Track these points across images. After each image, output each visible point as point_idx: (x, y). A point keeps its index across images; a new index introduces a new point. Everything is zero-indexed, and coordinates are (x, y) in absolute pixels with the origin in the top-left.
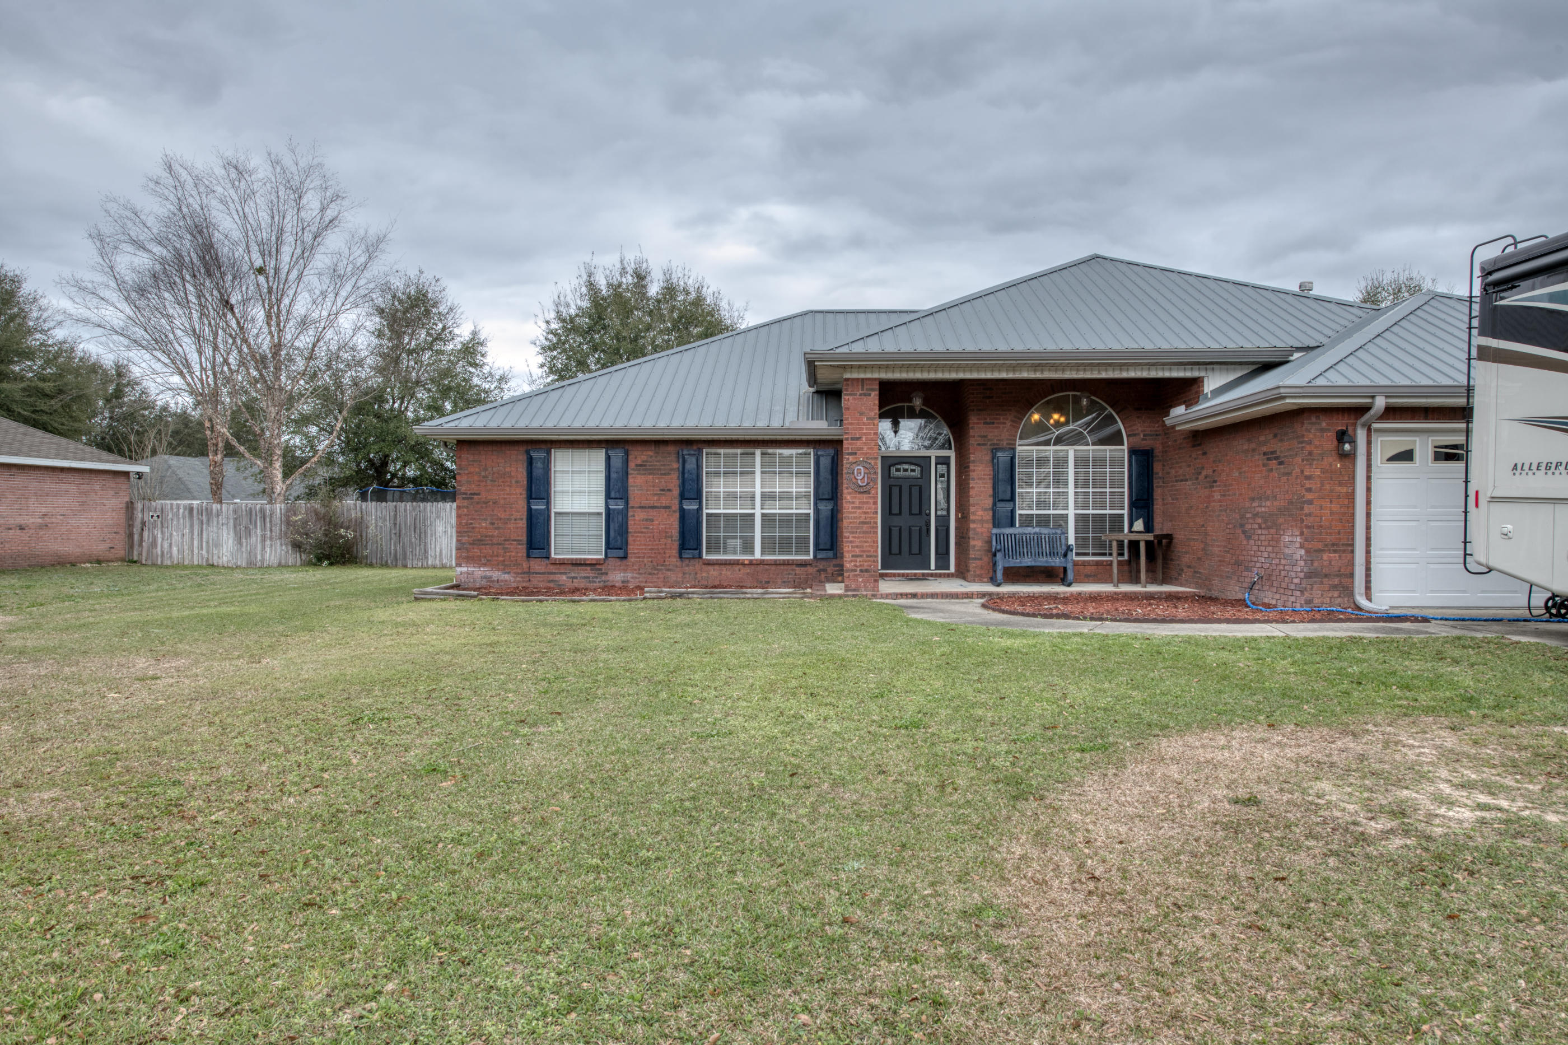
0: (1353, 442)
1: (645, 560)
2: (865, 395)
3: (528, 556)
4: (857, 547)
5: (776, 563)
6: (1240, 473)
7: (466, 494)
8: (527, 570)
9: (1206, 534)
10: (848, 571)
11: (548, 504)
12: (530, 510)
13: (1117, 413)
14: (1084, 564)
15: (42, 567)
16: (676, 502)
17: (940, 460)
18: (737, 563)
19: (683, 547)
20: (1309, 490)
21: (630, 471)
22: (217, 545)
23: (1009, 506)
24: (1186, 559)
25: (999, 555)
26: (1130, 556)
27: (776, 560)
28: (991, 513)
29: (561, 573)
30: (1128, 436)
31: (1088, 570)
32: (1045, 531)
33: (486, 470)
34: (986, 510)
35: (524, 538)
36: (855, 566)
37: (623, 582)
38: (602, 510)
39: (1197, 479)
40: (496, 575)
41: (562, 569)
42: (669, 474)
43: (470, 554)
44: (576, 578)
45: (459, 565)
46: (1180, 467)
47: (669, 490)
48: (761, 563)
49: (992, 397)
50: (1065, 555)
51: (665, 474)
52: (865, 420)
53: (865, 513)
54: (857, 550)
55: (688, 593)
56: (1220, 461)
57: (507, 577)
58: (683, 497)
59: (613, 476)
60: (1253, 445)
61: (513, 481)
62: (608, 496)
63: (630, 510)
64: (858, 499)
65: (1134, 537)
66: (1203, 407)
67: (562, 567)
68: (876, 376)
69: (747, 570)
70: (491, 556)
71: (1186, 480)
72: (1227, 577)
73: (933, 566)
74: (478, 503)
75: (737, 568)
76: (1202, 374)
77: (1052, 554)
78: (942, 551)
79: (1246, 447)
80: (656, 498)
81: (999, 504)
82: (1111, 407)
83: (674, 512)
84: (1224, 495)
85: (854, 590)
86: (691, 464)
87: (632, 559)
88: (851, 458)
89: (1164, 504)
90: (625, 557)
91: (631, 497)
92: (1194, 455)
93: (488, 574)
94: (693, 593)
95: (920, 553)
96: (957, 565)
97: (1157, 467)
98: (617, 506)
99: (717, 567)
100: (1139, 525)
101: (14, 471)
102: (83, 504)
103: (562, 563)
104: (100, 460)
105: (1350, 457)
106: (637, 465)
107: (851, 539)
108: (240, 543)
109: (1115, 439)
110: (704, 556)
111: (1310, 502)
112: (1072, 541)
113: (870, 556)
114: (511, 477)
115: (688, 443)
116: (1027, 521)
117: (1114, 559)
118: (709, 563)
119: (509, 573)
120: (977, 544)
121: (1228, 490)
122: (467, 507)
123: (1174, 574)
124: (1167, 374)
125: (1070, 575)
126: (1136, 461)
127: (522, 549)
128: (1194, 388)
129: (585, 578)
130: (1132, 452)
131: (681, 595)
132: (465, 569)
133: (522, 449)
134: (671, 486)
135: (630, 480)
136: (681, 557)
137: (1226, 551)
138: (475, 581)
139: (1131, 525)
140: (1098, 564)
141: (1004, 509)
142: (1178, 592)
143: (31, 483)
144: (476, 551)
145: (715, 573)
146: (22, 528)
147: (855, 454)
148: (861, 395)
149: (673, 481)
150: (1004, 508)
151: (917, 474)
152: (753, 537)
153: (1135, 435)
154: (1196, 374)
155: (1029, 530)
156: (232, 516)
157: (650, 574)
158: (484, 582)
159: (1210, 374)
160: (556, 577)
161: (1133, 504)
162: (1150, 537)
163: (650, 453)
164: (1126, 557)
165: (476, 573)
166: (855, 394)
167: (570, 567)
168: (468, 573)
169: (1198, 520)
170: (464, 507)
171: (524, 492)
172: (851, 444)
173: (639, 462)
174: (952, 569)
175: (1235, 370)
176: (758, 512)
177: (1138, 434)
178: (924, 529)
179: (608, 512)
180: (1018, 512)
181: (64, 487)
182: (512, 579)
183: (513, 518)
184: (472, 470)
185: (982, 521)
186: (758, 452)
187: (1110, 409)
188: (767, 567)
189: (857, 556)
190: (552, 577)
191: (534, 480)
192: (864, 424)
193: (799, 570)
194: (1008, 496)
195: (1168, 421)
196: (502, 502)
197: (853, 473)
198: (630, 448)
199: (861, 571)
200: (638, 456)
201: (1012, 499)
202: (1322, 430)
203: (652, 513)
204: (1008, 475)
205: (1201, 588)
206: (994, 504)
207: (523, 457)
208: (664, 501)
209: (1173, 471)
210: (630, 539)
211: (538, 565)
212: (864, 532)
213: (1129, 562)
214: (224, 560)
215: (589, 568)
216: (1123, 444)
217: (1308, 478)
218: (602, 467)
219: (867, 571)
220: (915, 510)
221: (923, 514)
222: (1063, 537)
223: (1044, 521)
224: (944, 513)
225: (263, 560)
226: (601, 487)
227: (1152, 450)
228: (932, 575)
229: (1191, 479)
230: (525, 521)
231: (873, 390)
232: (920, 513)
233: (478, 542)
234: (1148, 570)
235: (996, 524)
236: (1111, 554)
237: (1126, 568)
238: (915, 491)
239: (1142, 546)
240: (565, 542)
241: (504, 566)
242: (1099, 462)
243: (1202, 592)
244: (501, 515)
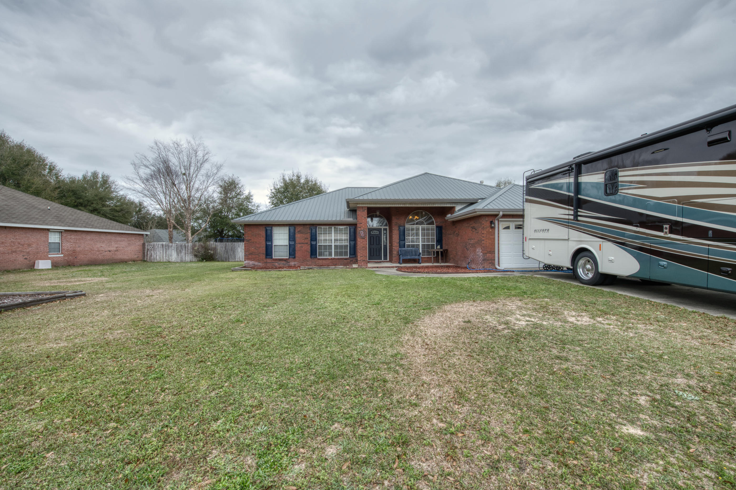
0: (494, 224)
1: (301, 258)
2: (363, 211)
3: (266, 258)
4: (361, 254)
5: (338, 259)
6: (465, 232)
7: (247, 240)
8: (266, 262)
9: (456, 249)
10: (359, 261)
11: (272, 243)
12: (266, 244)
13: (432, 216)
14: (424, 258)
15: (116, 263)
16: (309, 242)
17: (384, 229)
18: (327, 259)
19: (312, 255)
20: (483, 237)
21: (296, 233)
22: (171, 256)
23: (403, 242)
24: (451, 256)
25: (401, 256)
26: (436, 255)
28: (399, 244)
30: (435, 222)
31: (425, 259)
32: (413, 249)
33: (253, 233)
34: (397, 243)
35: (265, 253)
36: (361, 259)
37: (294, 265)
38: (288, 244)
39: (454, 234)
40: (256, 263)
41: (276, 261)
44: (280, 264)
45: (245, 261)
46: (450, 231)
47: (307, 238)
48: (334, 259)
49: (398, 212)
50: (419, 256)
51: (306, 234)
52: (363, 218)
53: (364, 244)
55: (313, 268)
58: (311, 240)
59: (291, 234)
60: (469, 225)
62: (290, 240)
63: (296, 244)
64: (362, 240)
65: (437, 250)
66: (455, 214)
68: (366, 206)
69: (330, 261)
70: (255, 258)
72: (462, 261)
73: (383, 259)
74: (251, 243)
76: (455, 205)
77: (416, 255)
78: (385, 255)
79: (467, 225)
80: (303, 240)
82: (431, 214)
83: (309, 244)
84: (461, 239)
85: (361, 266)
86: (314, 231)
87: (297, 258)
88: (360, 229)
89: (445, 241)
90: (295, 258)
91: (296, 240)
92: (453, 228)
93: (254, 263)
95: (379, 255)
96: (390, 259)
97: (443, 231)
98: (292, 243)
99: (321, 260)
100: (439, 247)
101: (107, 234)
102: (129, 244)
103: (276, 260)
104: (134, 231)
105: (493, 228)
106: (298, 231)
107: (359, 252)
108: (178, 255)
109: (432, 223)
110: (318, 257)
111: (483, 240)
112: (421, 251)
113: (365, 256)
114: (261, 235)
115: (313, 225)
116: (409, 246)
117: (432, 256)
118: (319, 259)
119: (260, 263)
120: (395, 253)
121: (462, 237)
122: (248, 244)
123: (448, 260)
124: (446, 206)
125: (420, 261)
126: (438, 229)
127: (264, 256)
128: (453, 209)
129: (283, 264)
130: (437, 227)
131: (311, 268)
133: (264, 226)
135: (296, 236)
136: (311, 257)
137: (462, 254)
138: (250, 265)
139: (437, 247)
140: (428, 258)
142: (449, 265)
143: (113, 238)
144: (250, 257)
145: (321, 262)
146: (110, 251)
147: (361, 227)
149: (309, 236)
150: (402, 243)
151: (378, 233)
152: (332, 252)
154: (453, 205)
155: (409, 249)
157: (302, 262)
158: (253, 266)
159: (457, 205)
160: (275, 264)
161: (437, 241)
162: (442, 250)
163: (302, 228)
165: (250, 263)
166: (360, 211)
167: (278, 261)
168: (248, 263)
169: (454, 245)
171: (265, 239)
172: (359, 225)
174: (388, 260)
175: (463, 204)
176: (333, 244)
177: (438, 222)
178: (380, 248)
179: (289, 244)
180: (406, 244)
182: (261, 265)
183: (261, 247)
184: (249, 233)
185: (396, 246)
186: (333, 227)
188: (336, 260)
189: (362, 256)
190: (273, 264)
191: (267, 236)
193: (345, 261)
194: (403, 239)
195: (446, 218)
196: (258, 242)
197: (360, 233)
198: (296, 226)
199: (363, 261)
200: (298, 229)
201: (404, 240)
202: (487, 221)
203: (302, 245)
204: (403, 233)
206: (400, 241)
207: (264, 229)
208: (306, 241)
209: (448, 232)
210: (296, 253)
211: (269, 260)
212: (363, 250)
213: (436, 257)
214: (173, 260)
215: (284, 261)
216: (434, 225)
217: (483, 234)
218: (288, 232)
220: (378, 243)
221: (380, 244)
222: (418, 250)
223: (413, 246)
224: (386, 244)
225: (185, 260)
226: (288, 238)
227: (442, 226)
228: (382, 261)
229: (452, 234)
230: (265, 248)
231: (365, 210)
233: (251, 254)
234: (441, 259)
235: (400, 247)
237: (435, 259)
238: (378, 238)
239: (440, 253)
240: (277, 254)
241: (259, 261)
242: (428, 229)
243: (456, 265)
244: (258, 246)
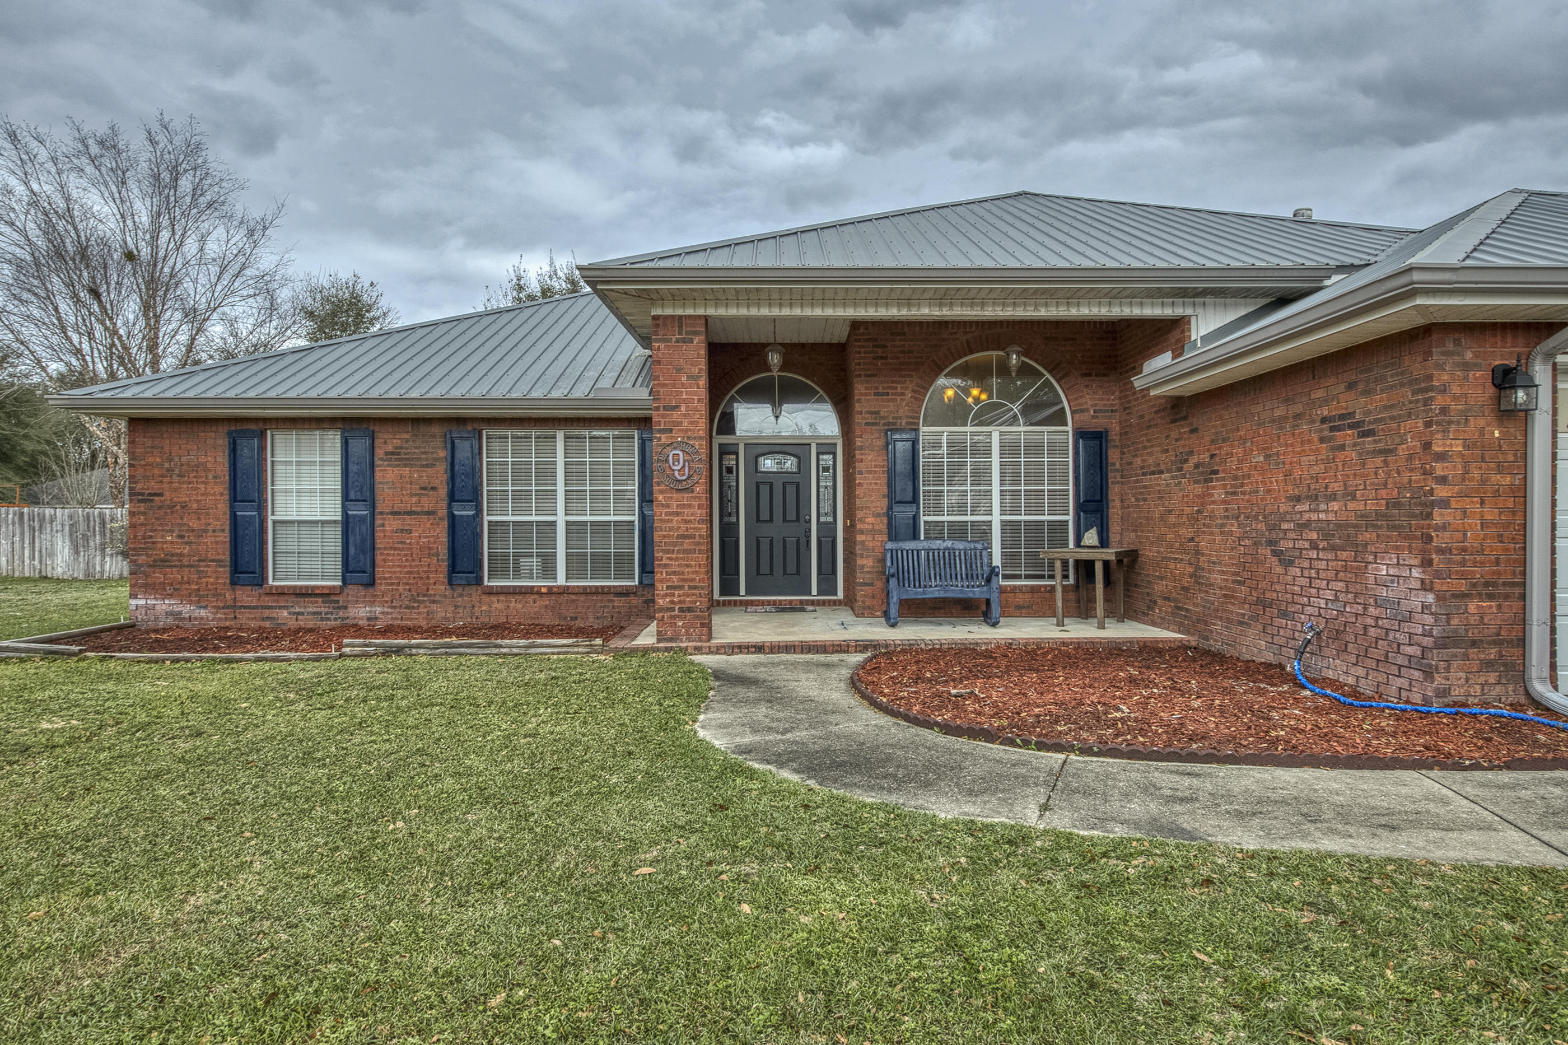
0: (1530, 385)
1: (401, 588)
2: (684, 341)
3: (234, 583)
4: (674, 573)
5: (585, 591)
6: (1267, 457)
7: (143, 494)
8: (230, 603)
9: (1198, 553)
10: (661, 610)
11: (261, 508)
12: (234, 519)
13: (1058, 381)
14: (1014, 590)
16: (444, 504)
17: (823, 449)
18: (530, 591)
19: (453, 569)
20: (1443, 480)
21: (377, 462)
22: (52, 554)
23: (909, 510)
24: (1160, 587)
25: (893, 582)
26: (1077, 580)
27: (585, 588)
28: (885, 520)
29: (280, 607)
30: (1073, 412)
31: (1020, 598)
32: (960, 545)
33: (171, 460)
34: (878, 515)
35: (227, 558)
36: (672, 602)
37: (369, 619)
38: (337, 516)
39: (1181, 469)
40: (187, 609)
41: (282, 601)
42: (433, 465)
43: (150, 581)
44: (302, 614)
45: (133, 596)
46: (1151, 454)
47: (434, 489)
48: (564, 591)
49: (885, 358)
50: (988, 581)
51: (427, 466)
52: (684, 379)
53: (686, 522)
54: (675, 578)
56: (1224, 441)
57: (203, 613)
58: (452, 498)
59: (353, 468)
60: (1298, 408)
61: (210, 476)
62: (346, 498)
63: (377, 517)
64: (675, 501)
65: (1084, 555)
66: (1190, 358)
67: (282, 598)
68: (701, 312)
69: (545, 601)
70: (179, 583)
71: (1162, 472)
72: (1241, 623)
73: (814, 591)
74: (160, 508)
75: (530, 598)
76: (1189, 311)
77: (970, 577)
78: (827, 568)
79: (1278, 413)
80: (414, 499)
81: (897, 508)
82: (1050, 372)
83: (441, 519)
84: (1234, 493)
85: (671, 640)
86: (464, 450)
87: (381, 587)
88: (664, 438)
89: (1123, 507)
90: (371, 583)
91: (379, 499)
92: (1174, 435)
93: (177, 609)
95: (798, 573)
96: (846, 589)
97: (1113, 456)
98: (359, 511)
99: (502, 598)
100: (1091, 537)
103: (281, 593)
105: (1523, 416)
106: (387, 453)
107: (664, 561)
108: (77, 552)
109: (1058, 418)
110: (486, 583)
111: (1445, 503)
112: (997, 561)
113: (695, 588)
114: (207, 470)
115: (460, 421)
116: (936, 530)
117: (1057, 582)
118: (491, 592)
119: (206, 607)
120: (866, 563)
121: (1242, 485)
122: (144, 514)
123: (1141, 606)
124: (1136, 311)
125: (995, 610)
126: (1085, 447)
127: (224, 572)
128: (1176, 334)
129: (314, 613)
130: (1081, 434)
131: (399, 650)
132: (142, 602)
133: (224, 429)
134: (436, 483)
135: (378, 475)
136: (450, 583)
137: (1239, 582)
138: (156, 619)
139: (1079, 537)
140: (1033, 589)
141: (902, 515)
142: (1156, 641)
144: (158, 576)
145: (500, 606)
147: (671, 431)
148: (677, 341)
149: (439, 475)
150: (904, 512)
151: (792, 467)
152: (555, 555)
153: (1082, 411)
154: (1179, 311)
155: (938, 544)
156: (67, 523)
157: (407, 607)
158: (170, 620)
159: (1200, 311)
160: (274, 613)
161: (1081, 507)
162: (1109, 554)
163: (406, 436)
164: (1072, 580)
165: (158, 608)
166: (669, 340)
167: (293, 599)
168: (147, 608)
169: (1183, 531)
170: (140, 513)
171: (226, 492)
172: (663, 416)
173: (390, 448)
174: (840, 595)
175: (1236, 305)
176: (561, 519)
177: (1088, 410)
178: (803, 540)
179: (346, 517)
180: (923, 519)
182: (211, 616)
183: (210, 528)
184: (151, 460)
185: (873, 531)
186: (560, 435)
187: (1048, 375)
188: (573, 597)
189: (675, 588)
190: (267, 613)
191: (239, 475)
192: (683, 385)
193: (618, 601)
194: (909, 496)
195: (1138, 382)
196: (195, 506)
197: (667, 461)
198: (377, 429)
199: (681, 610)
200: (388, 441)
201: (915, 500)
202: (1466, 367)
203: (409, 520)
204: (909, 468)
205: (1187, 632)
206: (890, 508)
207: (223, 442)
208: (427, 504)
209: (1138, 461)
210: (379, 559)
211: (246, 596)
212: (685, 551)
213: (1077, 586)
215: (320, 600)
216: (1067, 425)
217: (1441, 457)
218: (336, 457)
219: (690, 610)
220: (791, 515)
221: (802, 520)
222: (984, 553)
223: (958, 531)
224: (830, 519)
226: (337, 485)
227: (1107, 432)
228: (812, 603)
229: (1169, 471)
230: (227, 533)
231: (696, 333)
232: (798, 520)
233: (161, 563)
234: (1107, 600)
235: (893, 535)
236: (1052, 577)
237: (1072, 596)
238: (791, 490)
239: (1099, 568)
240: (290, 563)
241: (199, 598)
242: (1034, 448)
243: (1193, 640)
244: (194, 524)
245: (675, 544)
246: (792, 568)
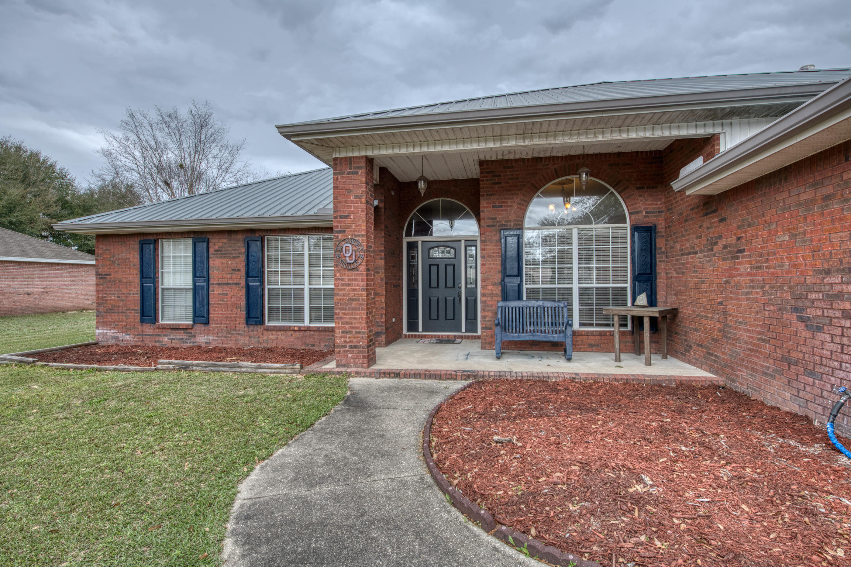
1: (222, 326)
2: (352, 173)
3: (142, 321)
4: (347, 323)
6: (793, 236)
7: (101, 275)
8: (141, 332)
9: (725, 313)
10: (338, 346)
11: (156, 282)
12: (142, 287)
13: (619, 193)
14: (587, 333)
15: (42, 313)
16: (244, 279)
17: (469, 243)
18: (289, 329)
19: (248, 316)
21: (211, 256)
23: (517, 280)
24: (695, 337)
26: (633, 328)
27: (319, 327)
28: (500, 287)
29: (164, 335)
30: (630, 214)
31: (592, 340)
32: (550, 304)
33: (114, 257)
34: (495, 284)
35: (139, 308)
36: (345, 342)
37: (206, 343)
38: (191, 286)
39: (712, 250)
40: (121, 335)
41: (165, 332)
42: (238, 257)
43: (105, 320)
44: (174, 339)
45: (97, 328)
46: (688, 240)
47: (239, 270)
48: (307, 329)
49: (500, 183)
50: (568, 327)
51: (235, 257)
52: (353, 198)
53: (354, 290)
54: (347, 326)
55: (193, 365)
56: (749, 226)
57: (128, 337)
58: (248, 275)
59: (198, 259)
61: (132, 265)
62: (195, 276)
63: (211, 286)
64: (347, 276)
65: (637, 312)
67: (164, 330)
68: (363, 154)
69: (297, 335)
70: (118, 321)
71: (696, 253)
72: (766, 374)
73: (463, 330)
74: (109, 282)
75: (289, 333)
76: (718, 130)
77: (553, 325)
78: (471, 316)
80: (229, 276)
81: (507, 280)
82: (613, 187)
83: (242, 287)
84: (759, 268)
85: (344, 366)
86: (253, 249)
87: (212, 325)
88: (340, 237)
89: (667, 278)
90: (207, 323)
91: (211, 276)
92: (705, 225)
93: (117, 335)
94: (197, 365)
95: (454, 318)
97: (660, 243)
98: (201, 283)
99: (274, 333)
100: (642, 299)
102: (73, 281)
103: (164, 327)
104: (83, 259)
106: (215, 251)
107: (341, 315)
109: (617, 217)
110: (267, 324)
112: (576, 314)
113: (359, 333)
114: (130, 261)
115: (252, 231)
116: (533, 293)
117: (617, 330)
118: (268, 329)
119: (129, 334)
120: (487, 315)
121: (767, 261)
122: (102, 285)
123: (680, 348)
125: (570, 348)
126: (639, 237)
127: (138, 318)
128: (708, 149)
129: (180, 339)
130: (635, 228)
132: (101, 331)
133: (137, 240)
134: (240, 267)
135: (211, 263)
136: (247, 324)
137: (764, 340)
138: (107, 340)
139: (634, 299)
140: (601, 334)
141: (511, 284)
142: (690, 380)
143: (36, 271)
144: (108, 318)
145: (273, 337)
146: (28, 294)
147: (344, 231)
148: (349, 173)
149: (241, 262)
150: (512, 283)
151: (451, 255)
152: (303, 308)
153: (637, 213)
154: (710, 131)
155: (533, 303)
157: (225, 337)
158: (113, 341)
159: (727, 129)
160: (161, 339)
161: (636, 278)
162: (654, 312)
163: (225, 241)
164: (629, 328)
165: (108, 334)
166: (343, 173)
167: (169, 331)
168: (103, 334)
169: (713, 296)
170: (100, 284)
171: (139, 273)
172: (339, 222)
173: (217, 248)
174: (479, 332)
175: (758, 123)
176: (307, 287)
177: (641, 212)
178: (457, 299)
179: (195, 286)
180: (525, 286)
181: (59, 273)
182: (132, 339)
183: (132, 292)
184: (105, 256)
185: (491, 295)
186: (306, 238)
187: (612, 190)
188: (313, 333)
189: (347, 332)
190: (157, 338)
191: (144, 264)
192: (352, 202)
194: (515, 272)
195: (676, 185)
196: (125, 281)
197: (341, 251)
198: (210, 237)
199: (351, 347)
200: (216, 244)
201: (519, 274)
203: (227, 288)
204: (516, 253)
205: (716, 372)
206: (503, 280)
207: (137, 246)
208: (235, 279)
209: (678, 246)
210: (211, 309)
211: (148, 329)
212: (353, 309)
213: (632, 332)
215: (182, 332)
216: (626, 223)
218: (190, 253)
219: (356, 347)
220: (450, 284)
221: (456, 286)
222: (565, 310)
223: (549, 293)
224: (473, 286)
226: (190, 269)
227: (655, 226)
228: (461, 337)
229: (701, 251)
230: (139, 295)
231: (360, 168)
232: (454, 287)
233: (109, 311)
235: (505, 297)
236: (613, 325)
237: (629, 339)
238: (450, 269)
239: (646, 323)
240: (169, 311)
241: (125, 329)
242: (602, 239)
243: (721, 381)
244: (124, 290)
245: (347, 304)
246: (450, 315)
